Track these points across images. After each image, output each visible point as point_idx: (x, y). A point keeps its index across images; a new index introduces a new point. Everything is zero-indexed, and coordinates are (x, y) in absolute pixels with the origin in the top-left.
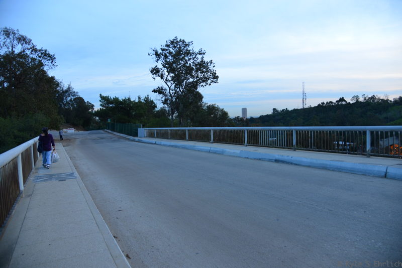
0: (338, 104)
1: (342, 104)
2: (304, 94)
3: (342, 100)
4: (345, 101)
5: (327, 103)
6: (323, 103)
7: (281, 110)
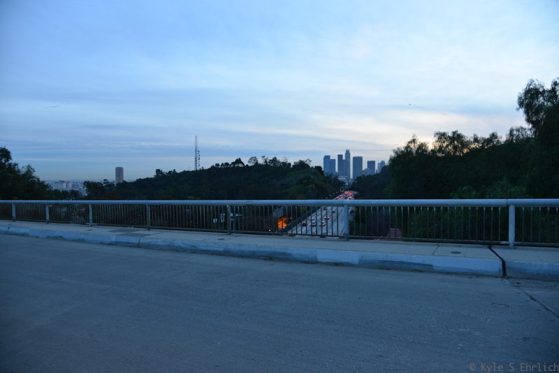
0: (234, 166)
1: (238, 167)
2: (197, 151)
3: (239, 161)
4: (242, 163)
5: (222, 164)
6: (218, 165)
7: (168, 172)
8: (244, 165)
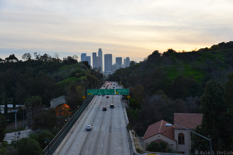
0: (8, 61)
1: (12, 62)
3: (12, 57)
8: (17, 60)
